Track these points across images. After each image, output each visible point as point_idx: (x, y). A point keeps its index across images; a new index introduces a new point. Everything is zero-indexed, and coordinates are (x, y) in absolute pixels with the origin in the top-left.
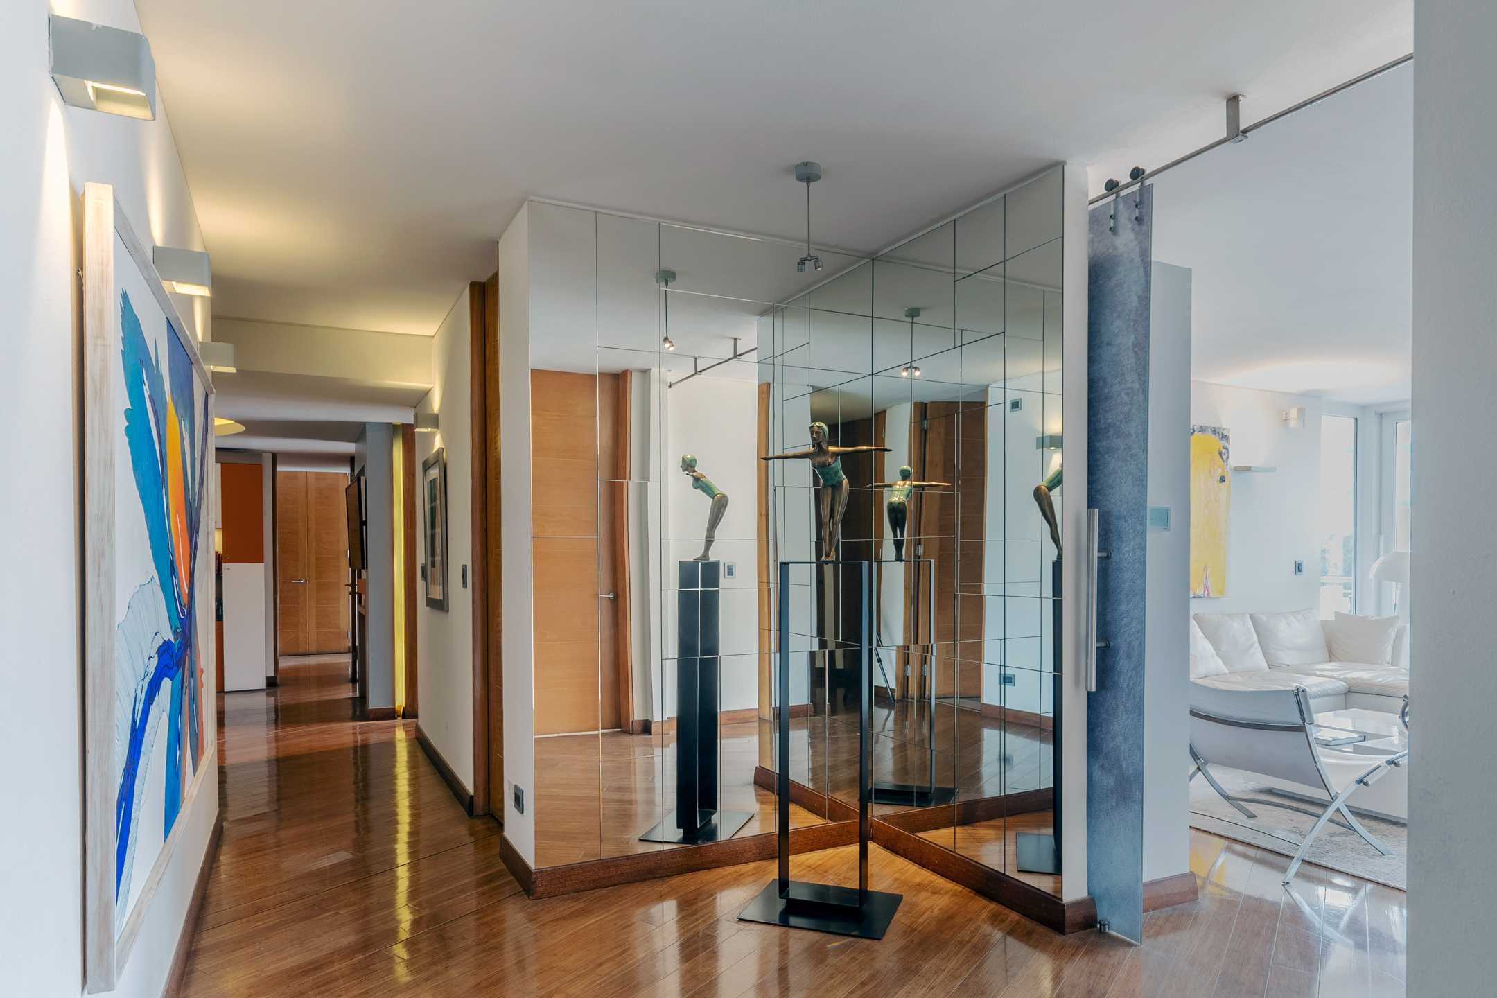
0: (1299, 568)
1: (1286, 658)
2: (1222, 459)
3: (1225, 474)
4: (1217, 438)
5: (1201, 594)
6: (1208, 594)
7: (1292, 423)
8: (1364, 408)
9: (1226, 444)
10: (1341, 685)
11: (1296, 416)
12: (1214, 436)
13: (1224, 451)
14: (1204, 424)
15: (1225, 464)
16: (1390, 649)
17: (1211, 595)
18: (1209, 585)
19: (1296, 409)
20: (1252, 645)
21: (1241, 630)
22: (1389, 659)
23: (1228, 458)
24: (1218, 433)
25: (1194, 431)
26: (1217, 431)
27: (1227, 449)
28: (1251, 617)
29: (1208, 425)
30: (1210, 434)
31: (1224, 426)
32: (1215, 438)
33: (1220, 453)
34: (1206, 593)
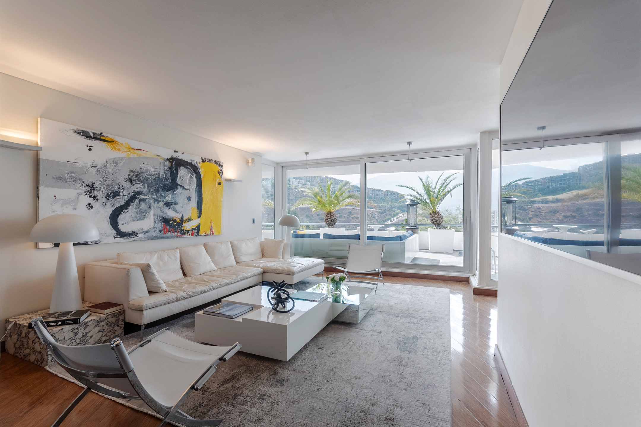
0: (253, 221)
1: (244, 259)
2: (220, 175)
3: (221, 182)
4: (217, 165)
5: (209, 233)
6: (213, 233)
7: (250, 164)
8: (277, 163)
9: (222, 169)
10: (261, 270)
11: (251, 162)
12: (215, 164)
13: (220, 171)
14: (211, 158)
15: (221, 177)
16: (281, 252)
17: (214, 234)
18: (213, 229)
19: (251, 159)
20: (229, 255)
21: (226, 249)
22: (281, 255)
23: (222, 174)
24: (218, 163)
25: (205, 161)
26: (217, 162)
27: (222, 171)
28: (231, 243)
29: (213, 159)
30: (214, 163)
31: (221, 161)
32: (216, 165)
33: (219, 172)
34: (212, 233)
